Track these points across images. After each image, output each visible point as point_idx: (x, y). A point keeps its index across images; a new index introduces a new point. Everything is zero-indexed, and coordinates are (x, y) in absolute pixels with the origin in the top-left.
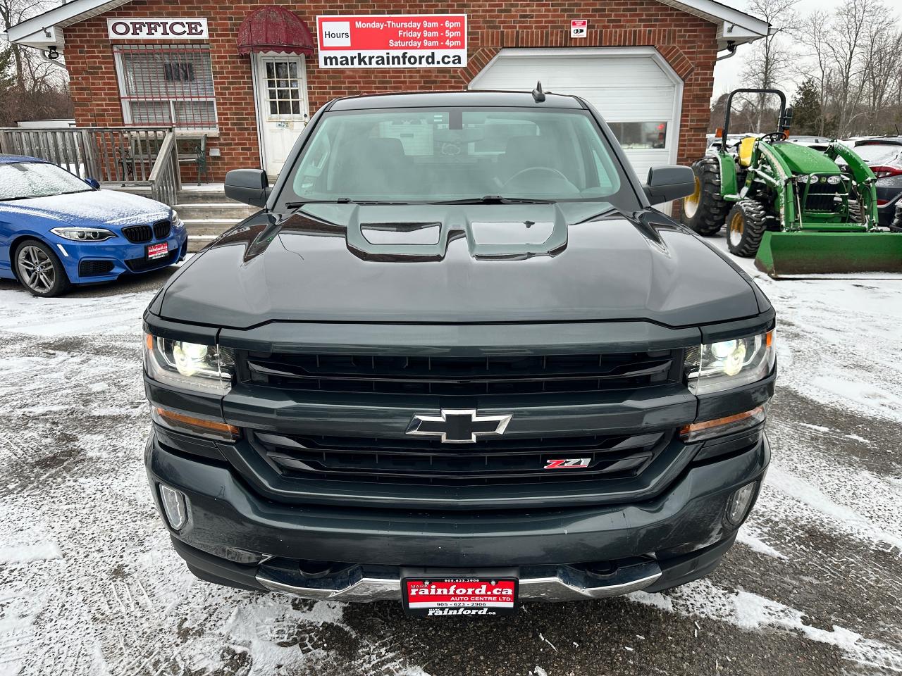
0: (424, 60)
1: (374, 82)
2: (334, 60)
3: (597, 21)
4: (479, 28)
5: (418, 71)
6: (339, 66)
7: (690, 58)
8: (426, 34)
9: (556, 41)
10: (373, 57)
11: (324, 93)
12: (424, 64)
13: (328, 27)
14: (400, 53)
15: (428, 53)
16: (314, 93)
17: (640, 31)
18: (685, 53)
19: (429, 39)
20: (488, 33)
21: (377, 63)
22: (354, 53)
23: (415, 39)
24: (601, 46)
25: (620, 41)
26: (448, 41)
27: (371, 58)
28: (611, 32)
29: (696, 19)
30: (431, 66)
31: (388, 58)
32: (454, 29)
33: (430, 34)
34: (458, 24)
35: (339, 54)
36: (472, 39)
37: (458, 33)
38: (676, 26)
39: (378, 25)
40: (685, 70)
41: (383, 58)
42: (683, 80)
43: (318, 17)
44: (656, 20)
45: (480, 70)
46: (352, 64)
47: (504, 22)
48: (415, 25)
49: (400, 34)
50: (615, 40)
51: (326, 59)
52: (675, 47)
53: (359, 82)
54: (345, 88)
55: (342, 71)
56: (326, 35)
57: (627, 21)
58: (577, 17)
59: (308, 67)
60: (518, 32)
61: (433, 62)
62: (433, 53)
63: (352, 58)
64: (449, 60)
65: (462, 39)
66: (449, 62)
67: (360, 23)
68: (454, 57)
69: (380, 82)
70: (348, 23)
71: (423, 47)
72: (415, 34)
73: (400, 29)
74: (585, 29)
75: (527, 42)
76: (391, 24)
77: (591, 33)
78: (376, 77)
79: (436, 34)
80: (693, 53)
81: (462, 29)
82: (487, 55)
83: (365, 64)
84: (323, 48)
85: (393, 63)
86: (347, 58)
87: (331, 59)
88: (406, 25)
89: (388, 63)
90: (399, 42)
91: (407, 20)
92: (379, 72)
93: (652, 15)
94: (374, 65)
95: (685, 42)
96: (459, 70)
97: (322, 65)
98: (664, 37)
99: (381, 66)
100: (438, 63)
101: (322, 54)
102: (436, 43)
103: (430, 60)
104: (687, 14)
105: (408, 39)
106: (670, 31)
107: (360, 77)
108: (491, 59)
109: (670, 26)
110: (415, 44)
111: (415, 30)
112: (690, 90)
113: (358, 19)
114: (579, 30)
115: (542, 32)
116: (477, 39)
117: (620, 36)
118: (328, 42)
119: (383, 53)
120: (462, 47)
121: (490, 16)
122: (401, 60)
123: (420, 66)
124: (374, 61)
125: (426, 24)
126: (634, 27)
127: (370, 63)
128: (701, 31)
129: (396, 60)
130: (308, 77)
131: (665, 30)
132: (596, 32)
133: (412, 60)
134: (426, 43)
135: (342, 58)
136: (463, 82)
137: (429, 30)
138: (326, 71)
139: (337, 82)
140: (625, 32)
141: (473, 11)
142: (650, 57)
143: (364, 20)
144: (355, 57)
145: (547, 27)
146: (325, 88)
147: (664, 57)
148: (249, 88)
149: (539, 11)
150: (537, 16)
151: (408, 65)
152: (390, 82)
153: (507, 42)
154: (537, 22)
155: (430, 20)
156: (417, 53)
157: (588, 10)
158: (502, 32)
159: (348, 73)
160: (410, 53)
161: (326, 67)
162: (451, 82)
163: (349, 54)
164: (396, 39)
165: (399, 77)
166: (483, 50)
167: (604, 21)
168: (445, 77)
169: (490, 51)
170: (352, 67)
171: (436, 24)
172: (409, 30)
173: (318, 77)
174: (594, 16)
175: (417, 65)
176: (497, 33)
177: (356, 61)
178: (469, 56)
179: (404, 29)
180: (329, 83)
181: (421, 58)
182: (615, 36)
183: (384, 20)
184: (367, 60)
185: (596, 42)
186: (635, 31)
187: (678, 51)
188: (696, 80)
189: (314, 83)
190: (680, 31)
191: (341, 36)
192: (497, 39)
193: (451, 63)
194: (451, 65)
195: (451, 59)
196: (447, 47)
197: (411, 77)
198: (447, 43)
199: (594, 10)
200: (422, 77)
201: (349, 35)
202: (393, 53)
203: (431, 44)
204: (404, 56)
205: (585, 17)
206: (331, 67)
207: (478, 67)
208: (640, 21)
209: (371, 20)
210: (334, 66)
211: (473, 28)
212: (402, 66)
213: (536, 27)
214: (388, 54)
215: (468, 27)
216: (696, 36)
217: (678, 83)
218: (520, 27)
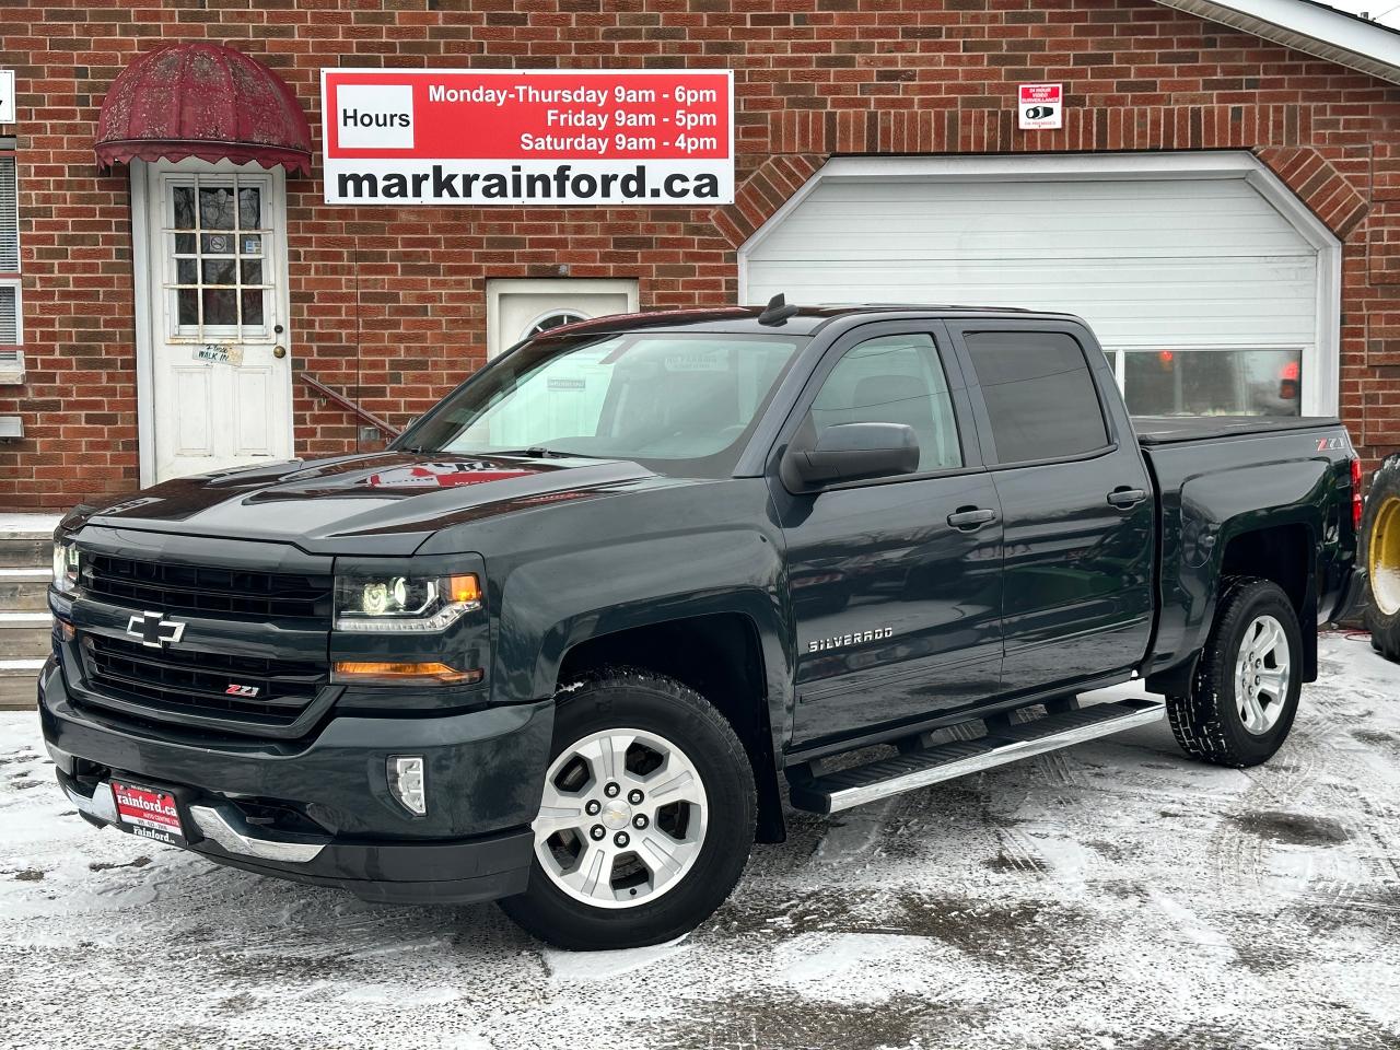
0: (615, 186)
1: (477, 243)
2: (365, 185)
3: (1090, 87)
4: (768, 104)
5: (599, 213)
6: (381, 199)
7: (1355, 181)
8: (621, 118)
9: (979, 140)
10: (476, 177)
11: (334, 270)
12: (617, 197)
13: (351, 97)
14: (549, 167)
15: (627, 167)
16: (306, 270)
17: (1210, 113)
18: (1341, 167)
19: (630, 132)
20: (790, 117)
21: (487, 192)
22: (424, 166)
23: (592, 132)
24: (1102, 151)
25: (1155, 138)
26: (682, 137)
27: (468, 180)
28: (1129, 114)
29: (1362, 80)
30: (636, 200)
31: (517, 179)
32: (698, 108)
33: (634, 120)
34: (710, 95)
35: (380, 168)
36: (747, 133)
37: (711, 118)
38: (1307, 97)
39: (491, 96)
40: (1344, 211)
41: (502, 180)
42: (1340, 236)
43: (325, 71)
44: (1252, 84)
45: (770, 214)
46: (417, 193)
47: (836, 90)
48: (592, 96)
49: (550, 118)
50: (1142, 135)
51: (343, 180)
52: (1308, 153)
53: (434, 243)
54: (396, 257)
55: (388, 213)
56: (346, 117)
57: (1174, 86)
58: (1035, 76)
59: (291, 201)
60: (873, 117)
61: (641, 192)
62: (641, 170)
63: (418, 180)
64: (685, 185)
65: (720, 132)
66: (684, 192)
67: (442, 88)
68: (699, 178)
69: (491, 243)
70: (409, 89)
71: (612, 153)
72: (592, 120)
73: (552, 105)
74: (1057, 107)
75: (899, 141)
76: (526, 92)
77: (1074, 118)
78: (482, 229)
79: (649, 119)
80: (1362, 166)
81: (719, 108)
82: (790, 175)
83: (453, 194)
84: (337, 153)
85: (531, 193)
86: (402, 179)
87: (358, 180)
88: (567, 96)
89: (517, 193)
90: (549, 139)
91: (572, 84)
92: (489, 216)
93: (1239, 71)
94: (477, 198)
95: (1338, 138)
96: (713, 212)
97: (331, 195)
98: (1278, 125)
99: (498, 201)
100: (655, 193)
101: (333, 169)
102: (650, 142)
103: (633, 186)
104: (1337, 69)
105: (575, 132)
106: (1292, 112)
107: (438, 229)
108: (799, 184)
109: (1293, 97)
110: (593, 144)
111: (591, 108)
112: (1360, 265)
113: (437, 81)
114: (1043, 111)
115: (939, 116)
116: (762, 132)
117: (1156, 124)
118: (349, 136)
119: (503, 167)
120: (721, 153)
121: (796, 76)
122: (554, 185)
123: (606, 201)
124: (477, 187)
125: (621, 94)
126: (1193, 101)
127: (467, 193)
128: (1377, 110)
129: (539, 185)
130: (292, 228)
131: (1278, 110)
132: (1088, 115)
133: (584, 186)
134: (622, 142)
135: (388, 178)
136: (723, 244)
137: (630, 108)
138: (344, 212)
139: (374, 242)
140: (1169, 114)
141: (750, 62)
142: (1243, 178)
143: (450, 83)
144: (426, 177)
145: (952, 102)
146: (339, 256)
147: (1281, 178)
148: (120, 254)
149: (931, 61)
150: (925, 75)
151: (571, 199)
152: (519, 243)
153: (845, 140)
154: (923, 90)
155: (633, 84)
156: (597, 168)
157: (1064, 60)
158: (831, 116)
159: (403, 218)
160: (578, 167)
161: (343, 201)
162: (690, 244)
163: (409, 168)
164: (541, 130)
165: (548, 230)
166: (778, 162)
167: (1108, 87)
168: (673, 230)
169: (797, 163)
170: (417, 201)
171: (649, 95)
172: (576, 108)
173: (321, 228)
174: (1083, 74)
175: (597, 199)
176: (817, 117)
177: (428, 187)
178: (740, 176)
179: (562, 107)
180: (348, 243)
181: (607, 180)
182: (1142, 125)
183: (507, 84)
184: (458, 184)
185: (1088, 139)
186: (1196, 113)
187: (1318, 162)
188: (1377, 236)
189: (307, 242)
190: (1321, 111)
191: (388, 120)
192: (817, 132)
193: (691, 193)
194: (691, 199)
195: (691, 185)
196: (682, 154)
197: (579, 229)
198: (681, 143)
199: (1079, 60)
200: (609, 229)
201: (411, 119)
202: (531, 167)
203: (634, 144)
204: (562, 175)
205: (1054, 75)
206: (359, 201)
207: (763, 206)
208: (1208, 85)
209: (472, 83)
210: (366, 199)
211: (750, 104)
212: (554, 200)
213: (924, 104)
214: (517, 168)
215: (737, 103)
216: (1365, 124)
217: (1327, 246)
218: (879, 103)
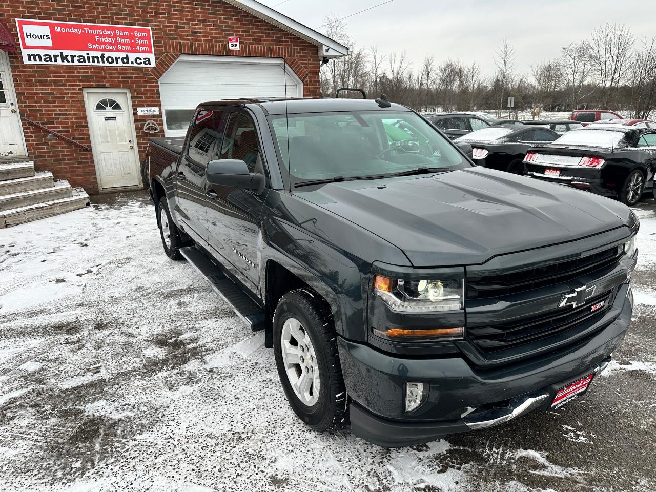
0: (120, 60)
1: (78, 77)
2: (37, 58)
3: (245, 39)
4: (162, 38)
5: (116, 68)
6: (43, 63)
7: (305, 67)
8: (119, 40)
9: (220, 52)
10: (75, 56)
11: (31, 85)
12: (120, 64)
14: (99, 54)
15: (123, 55)
16: (21, 85)
17: (273, 48)
18: (302, 64)
19: (122, 44)
20: (169, 42)
21: (79, 61)
22: (57, 52)
23: (110, 44)
24: (250, 56)
25: (262, 54)
26: (138, 46)
27: (72, 57)
28: (255, 47)
29: (306, 42)
30: (127, 65)
31: (88, 58)
32: (142, 38)
33: (123, 41)
34: (145, 34)
35: (42, 52)
36: (157, 46)
37: (146, 41)
38: (294, 45)
39: (76, 31)
40: (303, 75)
41: (84, 58)
42: (303, 81)
43: (17, 20)
44: (282, 41)
45: (166, 70)
46: (56, 61)
47: (181, 35)
48: (109, 33)
49: (96, 39)
50: (259, 53)
51: (29, 56)
52: (295, 60)
53: (64, 77)
54: (51, 81)
55: (47, 67)
56: (27, 35)
57: (265, 41)
58: (232, 35)
59: (11, 62)
60: (191, 43)
61: (128, 62)
62: (127, 56)
63: (55, 57)
64: (141, 61)
65: (149, 45)
66: (141, 63)
67: (59, 27)
68: (145, 59)
69: (83, 77)
70: (48, 27)
71: (117, 50)
72: (110, 40)
73: (97, 35)
74: (238, 44)
75: (199, 51)
76: (87, 30)
77: (242, 47)
78: (79, 72)
79: (127, 40)
80: (306, 64)
81: (148, 38)
82: (171, 59)
83: (68, 61)
84: (25, 47)
85: (94, 62)
86: (50, 57)
87: (34, 56)
88: (101, 32)
89: (89, 62)
90: (97, 45)
91: (103, 28)
92: (80, 68)
93: (279, 38)
94: (76, 63)
95: (301, 56)
96: (150, 69)
97: (26, 61)
98: (288, 52)
99: (83, 64)
100: (132, 63)
101: (25, 53)
102: (129, 47)
103: (125, 61)
104: (300, 39)
105: (105, 43)
106: (291, 48)
107: (64, 72)
108: (173, 62)
109: (291, 45)
110: (111, 47)
111: (109, 36)
112: (307, 88)
113: (58, 25)
114: (234, 45)
115: (209, 44)
116: (161, 46)
117: (261, 50)
118: (29, 42)
119: (84, 53)
120: (150, 52)
121: (169, 30)
122: (100, 60)
123: (117, 65)
124: (76, 59)
125: (118, 33)
126: (269, 45)
127: (73, 61)
128: (309, 50)
129: (96, 59)
130: (13, 71)
131: (288, 48)
132: (245, 46)
133: (110, 60)
134: (120, 47)
135: (45, 56)
136: (154, 79)
137: (121, 37)
138: (31, 66)
139: (42, 76)
140: (264, 47)
141: (156, 25)
142: (279, 65)
143: (62, 26)
144: (58, 56)
145: (212, 41)
146: (31, 81)
147: (290, 66)
149: (205, 29)
150: (204, 33)
151: (106, 64)
152: (92, 77)
153: (185, 50)
154: (204, 37)
155: (122, 30)
156: (114, 55)
157: (238, 31)
158: (180, 43)
159: (52, 69)
160: (107, 54)
161: (30, 63)
162: (144, 78)
163: (52, 53)
164: (94, 43)
165: (100, 73)
166: (167, 55)
167: (249, 39)
168: (139, 74)
169: (172, 56)
170: (56, 63)
171: (127, 33)
172: (105, 36)
173: (24, 72)
174: (243, 36)
175: (114, 64)
176: (176, 43)
177: (59, 59)
178: (156, 59)
179: (100, 36)
180: (34, 76)
181: (117, 59)
182: (258, 50)
183: (82, 27)
184: (69, 58)
185: (246, 53)
186: (270, 48)
187: (297, 62)
188: (310, 81)
189: (20, 76)
190: (297, 49)
191: (42, 37)
192: (177, 47)
193: (143, 63)
194: (143, 65)
195: (143, 61)
196: (139, 52)
197: (110, 73)
198: (138, 48)
199: (243, 32)
200: (119, 73)
201: (50, 37)
202: (92, 54)
203: (124, 48)
204: (102, 56)
205: (237, 35)
206: (35, 63)
207: (164, 68)
208: (272, 41)
209: (70, 26)
210: (38, 62)
211: (157, 38)
212: (101, 64)
213: (204, 41)
214: (88, 54)
215: (153, 39)
216: (306, 53)
217: (299, 83)
218: (193, 40)
